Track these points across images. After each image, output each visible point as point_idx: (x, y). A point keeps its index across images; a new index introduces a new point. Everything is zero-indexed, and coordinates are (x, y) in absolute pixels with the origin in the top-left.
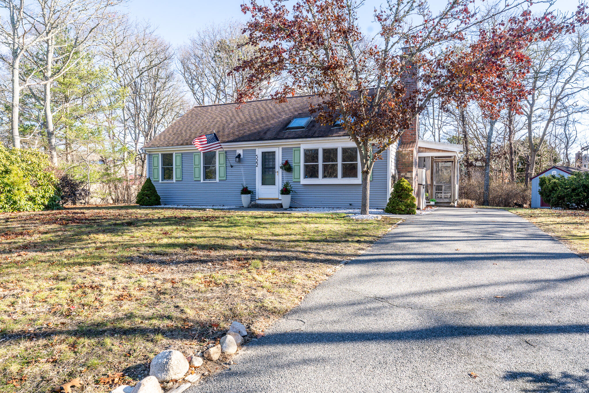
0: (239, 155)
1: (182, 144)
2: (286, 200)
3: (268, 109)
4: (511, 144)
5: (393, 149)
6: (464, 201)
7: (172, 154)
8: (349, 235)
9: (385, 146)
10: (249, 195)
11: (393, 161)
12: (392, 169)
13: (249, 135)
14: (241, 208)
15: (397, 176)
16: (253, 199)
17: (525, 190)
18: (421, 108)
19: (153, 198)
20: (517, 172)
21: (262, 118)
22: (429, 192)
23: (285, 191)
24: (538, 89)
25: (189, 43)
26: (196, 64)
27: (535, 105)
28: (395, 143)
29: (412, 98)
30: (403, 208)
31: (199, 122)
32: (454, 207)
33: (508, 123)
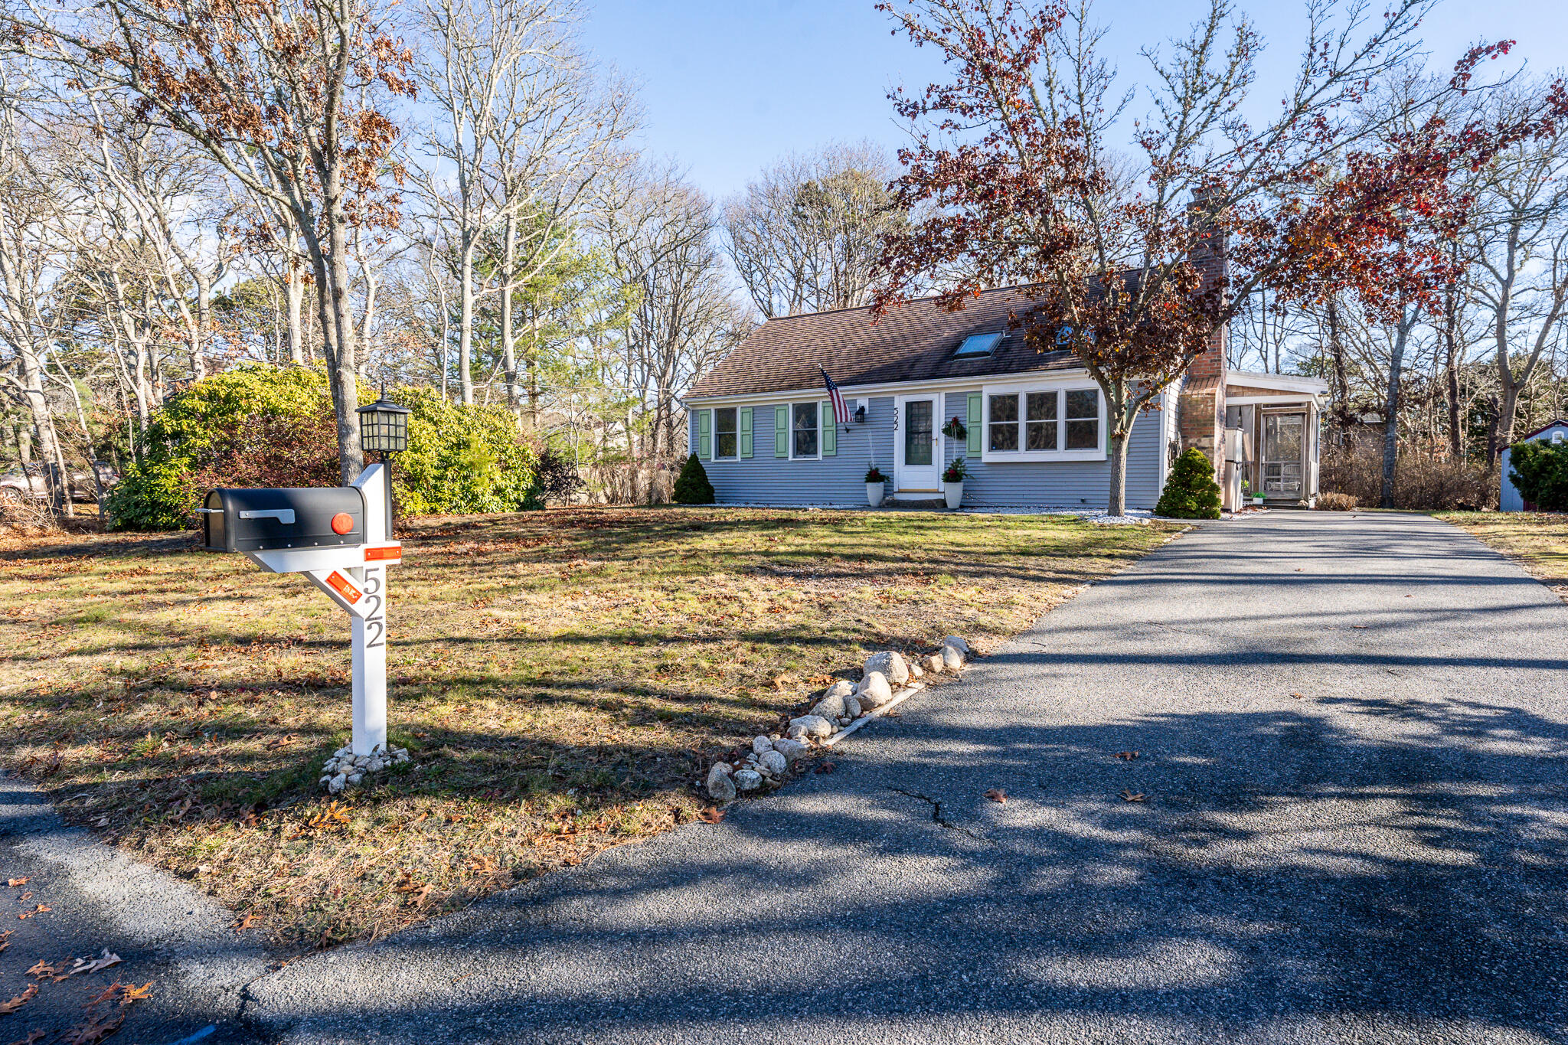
0: (862, 409)
1: (754, 391)
2: (953, 493)
3: (913, 319)
4: (1452, 373)
5: (1172, 393)
6: (1331, 496)
7: (734, 410)
8: (1090, 545)
9: (1157, 387)
10: (882, 484)
11: (1173, 415)
12: (1169, 431)
13: (880, 369)
14: (867, 507)
15: (1180, 445)
16: (888, 491)
17: (1486, 475)
18: (1230, 312)
19: (703, 490)
20: (1470, 434)
21: (904, 337)
22: (1252, 477)
23: (953, 475)
24: (1522, 245)
25: (745, 194)
26: (758, 233)
27: (1515, 281)
28: (1178, 381)
29: (1212, 294)
30: (1194, 506)
31: (781, 348)
32: (1307, 508)
33: (1445, 325)
